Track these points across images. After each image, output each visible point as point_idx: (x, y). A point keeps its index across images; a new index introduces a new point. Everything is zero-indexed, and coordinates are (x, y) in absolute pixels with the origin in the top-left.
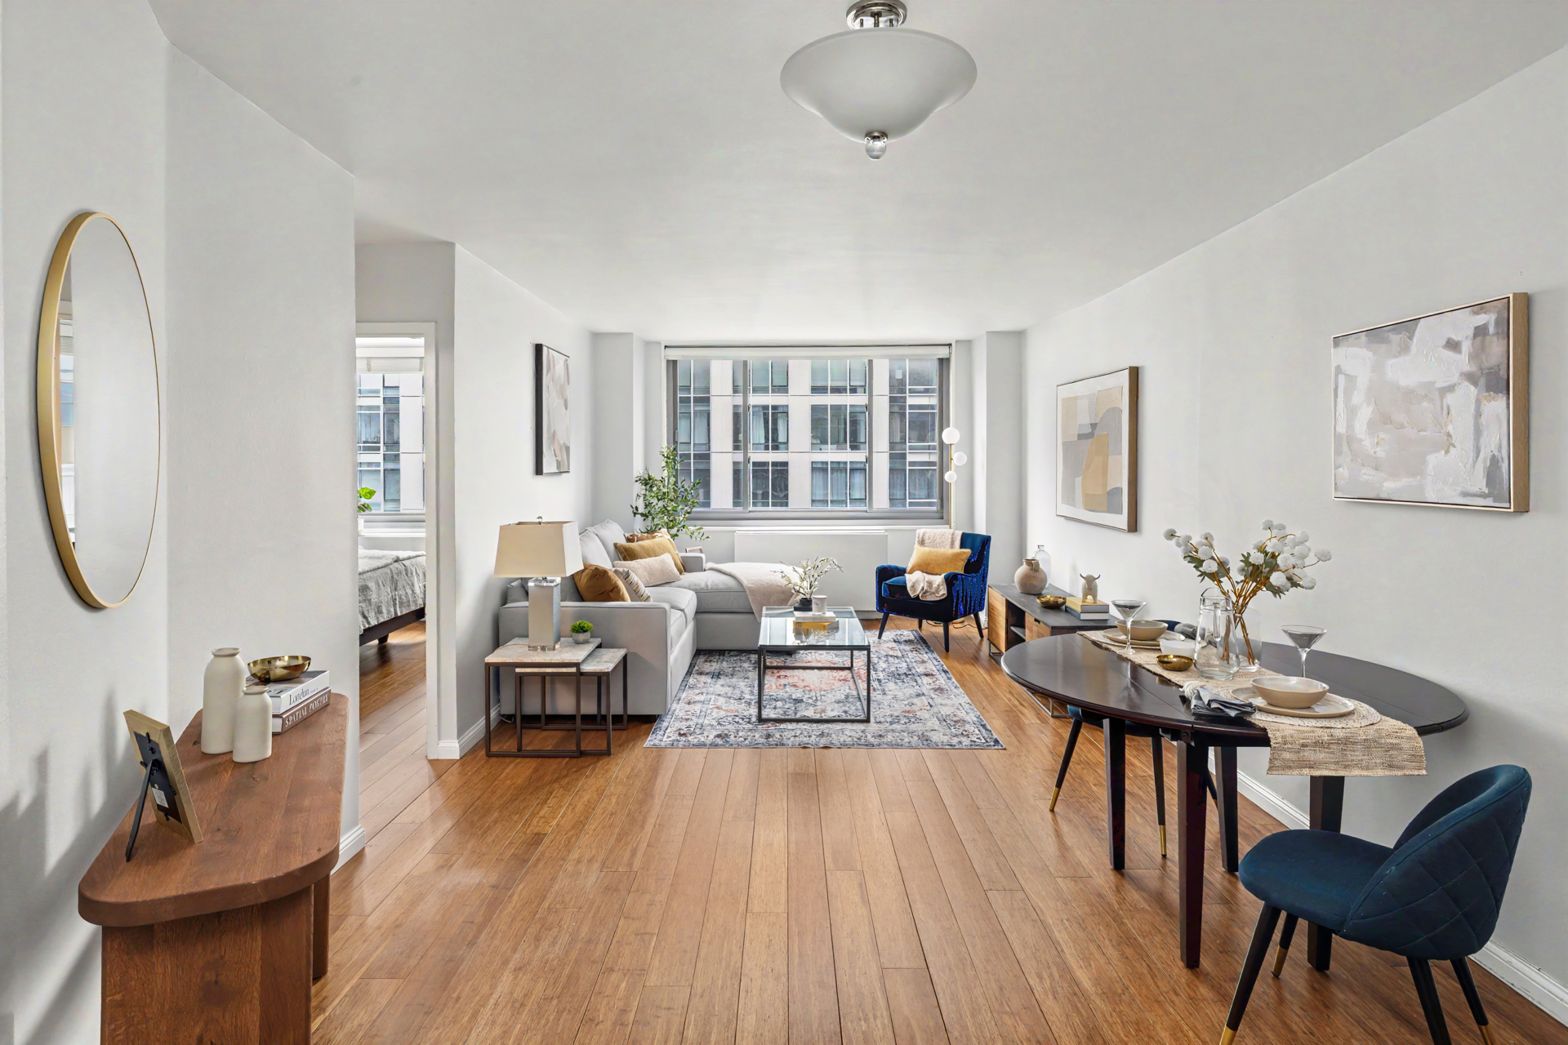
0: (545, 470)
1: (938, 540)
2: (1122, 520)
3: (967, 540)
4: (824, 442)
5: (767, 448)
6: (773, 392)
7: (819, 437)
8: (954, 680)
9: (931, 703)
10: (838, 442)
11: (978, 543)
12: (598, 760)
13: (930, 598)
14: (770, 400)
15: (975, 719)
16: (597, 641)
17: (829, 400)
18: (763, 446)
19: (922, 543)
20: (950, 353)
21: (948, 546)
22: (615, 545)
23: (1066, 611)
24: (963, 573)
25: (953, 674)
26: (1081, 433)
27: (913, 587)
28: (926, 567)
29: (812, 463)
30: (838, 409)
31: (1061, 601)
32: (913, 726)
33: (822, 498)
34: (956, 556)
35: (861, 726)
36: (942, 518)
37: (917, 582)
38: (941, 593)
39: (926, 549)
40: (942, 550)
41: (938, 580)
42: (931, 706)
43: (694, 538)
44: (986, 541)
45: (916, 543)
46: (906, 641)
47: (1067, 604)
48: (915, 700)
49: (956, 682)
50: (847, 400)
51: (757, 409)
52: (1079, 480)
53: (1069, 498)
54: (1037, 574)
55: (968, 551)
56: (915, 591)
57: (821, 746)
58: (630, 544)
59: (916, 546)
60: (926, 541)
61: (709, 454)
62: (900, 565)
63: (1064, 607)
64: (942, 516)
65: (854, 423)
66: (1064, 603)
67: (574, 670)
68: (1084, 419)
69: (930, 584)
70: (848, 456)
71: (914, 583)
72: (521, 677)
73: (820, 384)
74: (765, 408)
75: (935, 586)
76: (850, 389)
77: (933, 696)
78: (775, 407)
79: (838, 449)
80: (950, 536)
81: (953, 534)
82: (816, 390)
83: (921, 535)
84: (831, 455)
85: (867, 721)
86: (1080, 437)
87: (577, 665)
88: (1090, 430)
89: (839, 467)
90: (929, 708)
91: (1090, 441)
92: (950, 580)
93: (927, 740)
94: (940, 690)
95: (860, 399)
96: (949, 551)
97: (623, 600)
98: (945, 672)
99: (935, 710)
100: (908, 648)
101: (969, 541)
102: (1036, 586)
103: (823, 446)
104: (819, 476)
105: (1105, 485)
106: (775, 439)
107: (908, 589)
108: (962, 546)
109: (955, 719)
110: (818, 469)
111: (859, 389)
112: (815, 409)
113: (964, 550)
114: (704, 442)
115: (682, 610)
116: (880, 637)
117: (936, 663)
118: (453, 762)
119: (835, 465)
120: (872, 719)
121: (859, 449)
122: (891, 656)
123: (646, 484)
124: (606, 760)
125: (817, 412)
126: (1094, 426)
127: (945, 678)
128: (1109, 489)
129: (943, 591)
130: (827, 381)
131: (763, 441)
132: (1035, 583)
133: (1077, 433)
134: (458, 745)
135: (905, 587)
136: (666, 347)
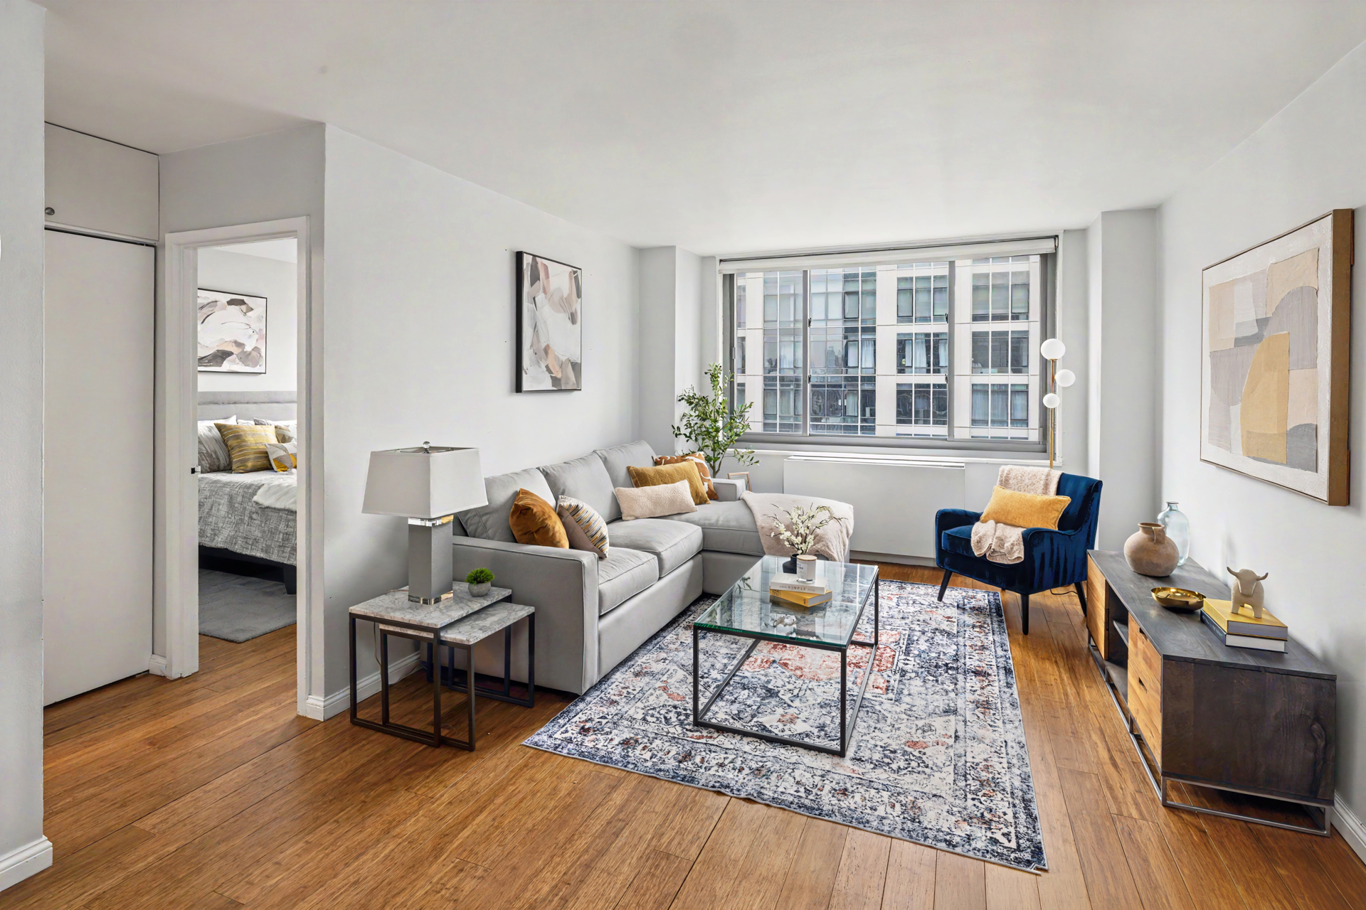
0: (525, 387)
1: (1027, 481)
2: (1318, 482)
3: (1065, 484)
4: (985, 365)
5: (928, 371)
6: (935, 320)
7: (979, 360)
8: (1015, 689)
9: (960, 734)
10: (1000, 366)
11: (1082, 488)
12: (455, 756)
13: (999, 560)
14: (933, 328)
15: (1017, 783)
16: (507, 592)
17: (990, 327)
18: (925, 370)
19: (1005, 483)
20: (1056, 248)
21: (1040, 490)
22: (628, 468)
23: (1203, 621)
24: (1057, 529)
25: (1019, 676)
26: (1240, 335)
27: (979, 542)
28: (1002, 518)
29: (973, 385)
30: (1000, 336)
31: (1193, 600)
32: (908, 778)
33: (981, 418)
34: (1051, 503)
35: (825, 762)
36: (1045, 452)
37: (984, 537)
38: (1016, 555)
39: (1008, 492)
40: (1029, 496)
41: (1014, 536)
42: (957, 737)
43: (741, 462)
44: (1095, 487)
45: (998, 482)
46: (973, 609)
47: (1204, 609)
48: (938, 723)
49: (1016, 695)
50: (1009, 326)
51: (920, 337)
52: (1236, 410)
53: (1221, 436)
54: (1159, 547)
55: (1066, 500)
56: (980, 548)
57: (743, 795)
58: (659, 467)
59: (997, 487)
60: (1011, 482)
61: (875, 377)
62: (971, 508)
63: (1199, 611)
64: (1044, 447)
65: (1016, 349)
66: (1200, 605)
67: (431, 636)
68: (1245, 315)
69: (1001, 541)
70: (1010, 379)
71: (980, 538)
72: (385, 634)
73: (980, 312)
74: (928, 335)
75: (1007, 545)
76: (1012, 316)
77: (969, 717)
78: (936, 335)
79: (999, 372)
80: (1043, 477)
81: (1048, 475)
82: (976, 318)
83: (1006, 472)
84: (992, 378)
85: (841, 754)
86: (1239, 342)
87: (436, 631)
88: (1256, 330)
89: (1001, 390)
90: (951, 741)
91: (1257, 347)
92: (1032, 538)
93: (913, 820)
94: (985, 706)
95: (1019, 326)
96: (1040, 498)
97: (553, 542)
98: (1008, 671)
99: (959, 748)
100: (969, 620)
101: (1070, 486)
102: (1158, 566)
103: (983, 370)
104: (979, 397)
105: (1284, 418)
106: (937, 363)
107: (972, 545)
108: (1059, 492)
109: (984, 775)
110: (977, 390)
111: (1021, 316)
112: (975, 335)
113: (1061, 498)
114: (871, 366)
115: (658, 555)
116: (940, 598)
117: (1000, 653)
118: (317, 723)
119: (996, 388)
120: (850, 753)
121: (1021, 373)
122: (942, 632)
123: (691, 403)
124: (464, 756)
125: (978, 338)
126: (1262, 323)
127: (1003, 683)
128: (1291, 426)
129: (1018, 554)
130: (988, 308)
131: (924, 365)
132: (1155, 560)
133: (1234, 336)
134: (322, 704)
135: (969, 541)
136: (721, 261)
